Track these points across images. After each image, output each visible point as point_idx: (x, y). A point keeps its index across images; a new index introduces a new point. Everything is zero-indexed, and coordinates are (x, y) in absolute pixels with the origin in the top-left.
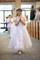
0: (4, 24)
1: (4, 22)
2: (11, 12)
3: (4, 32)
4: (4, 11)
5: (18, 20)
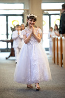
0: (8, 42)
1: (7, 38)
2: (21, 18)
3: (7, 58)
4: (7, 16)
5: (29, 34)
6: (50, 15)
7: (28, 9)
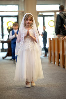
6: (44, 16)
7: (23, 10)
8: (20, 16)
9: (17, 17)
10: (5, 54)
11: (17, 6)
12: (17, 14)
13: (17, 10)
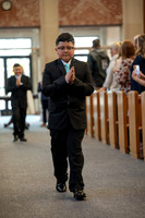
0: (7, 100)
2: (27, 61)
3: (6, 126)
4: (5, 58)
7: (38, 47)
8: (34, 57)
9: (30, 57)
10: (8, 119)
11: (29, 40)
12: (28, 53)
13: (30, 46)
